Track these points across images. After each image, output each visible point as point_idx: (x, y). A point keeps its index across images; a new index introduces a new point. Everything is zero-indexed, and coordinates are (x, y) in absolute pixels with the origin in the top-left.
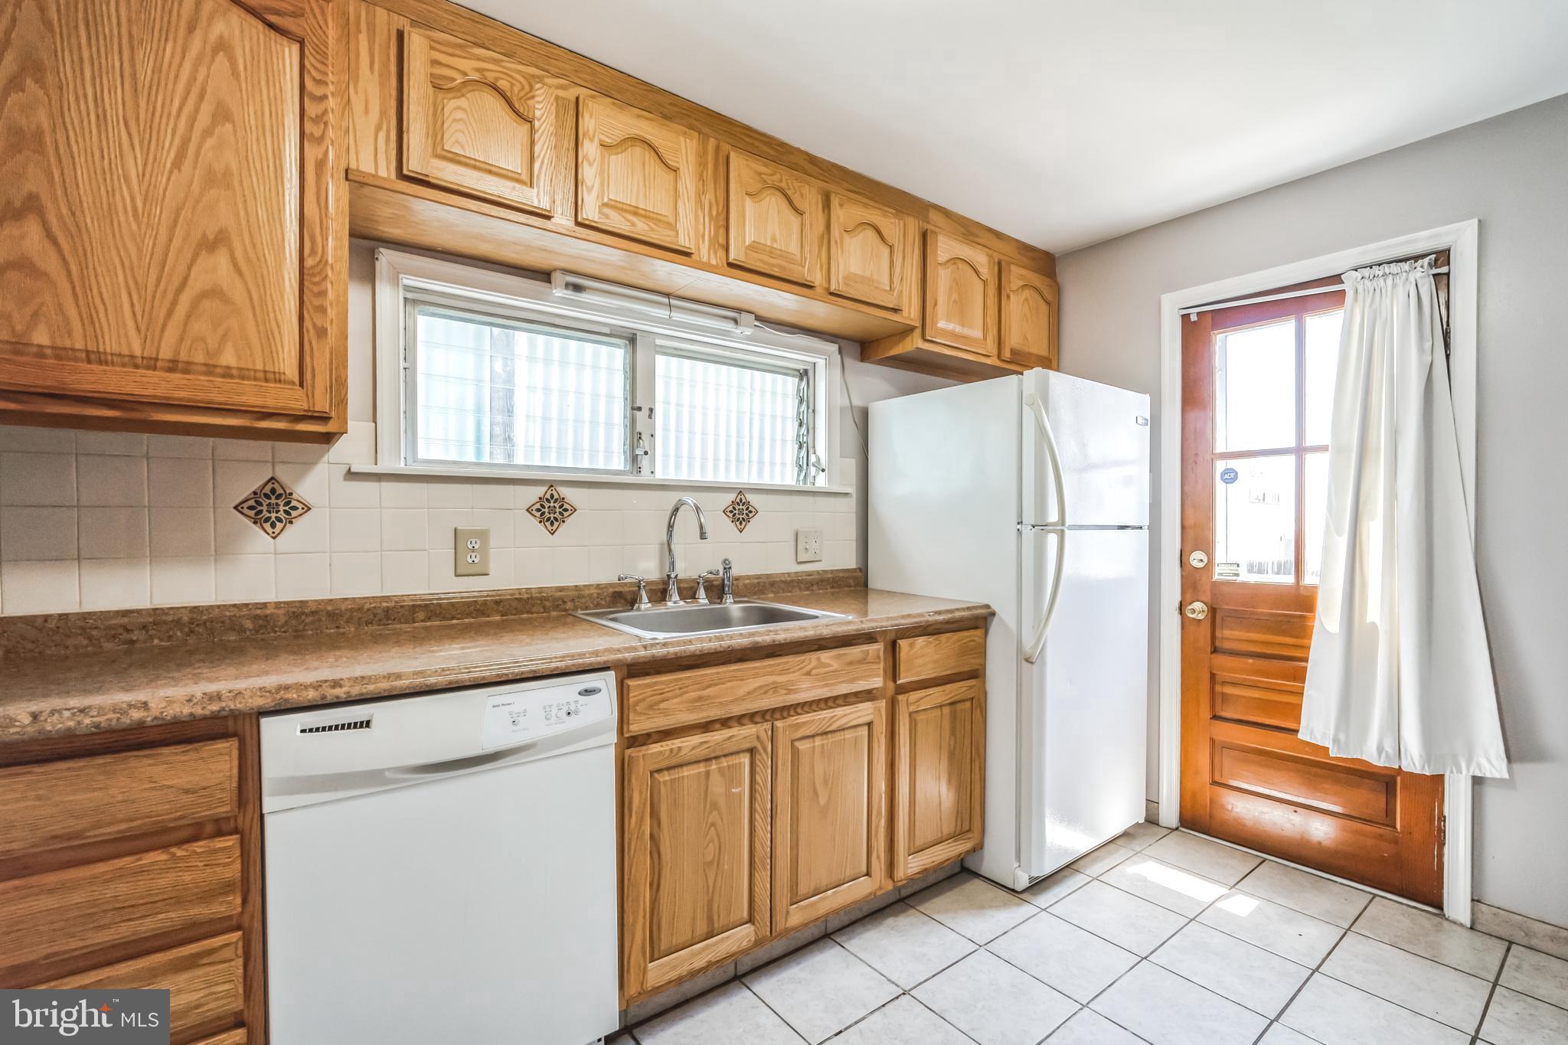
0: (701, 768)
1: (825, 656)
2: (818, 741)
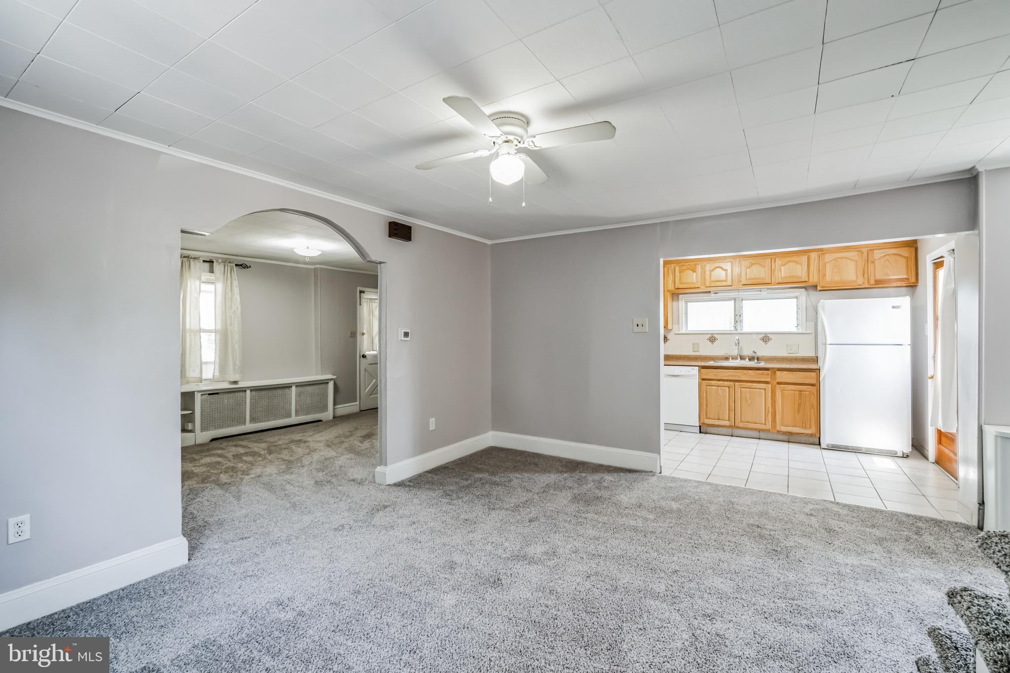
0: (717, 387)
1: (750, 371)
2: (748, 389)
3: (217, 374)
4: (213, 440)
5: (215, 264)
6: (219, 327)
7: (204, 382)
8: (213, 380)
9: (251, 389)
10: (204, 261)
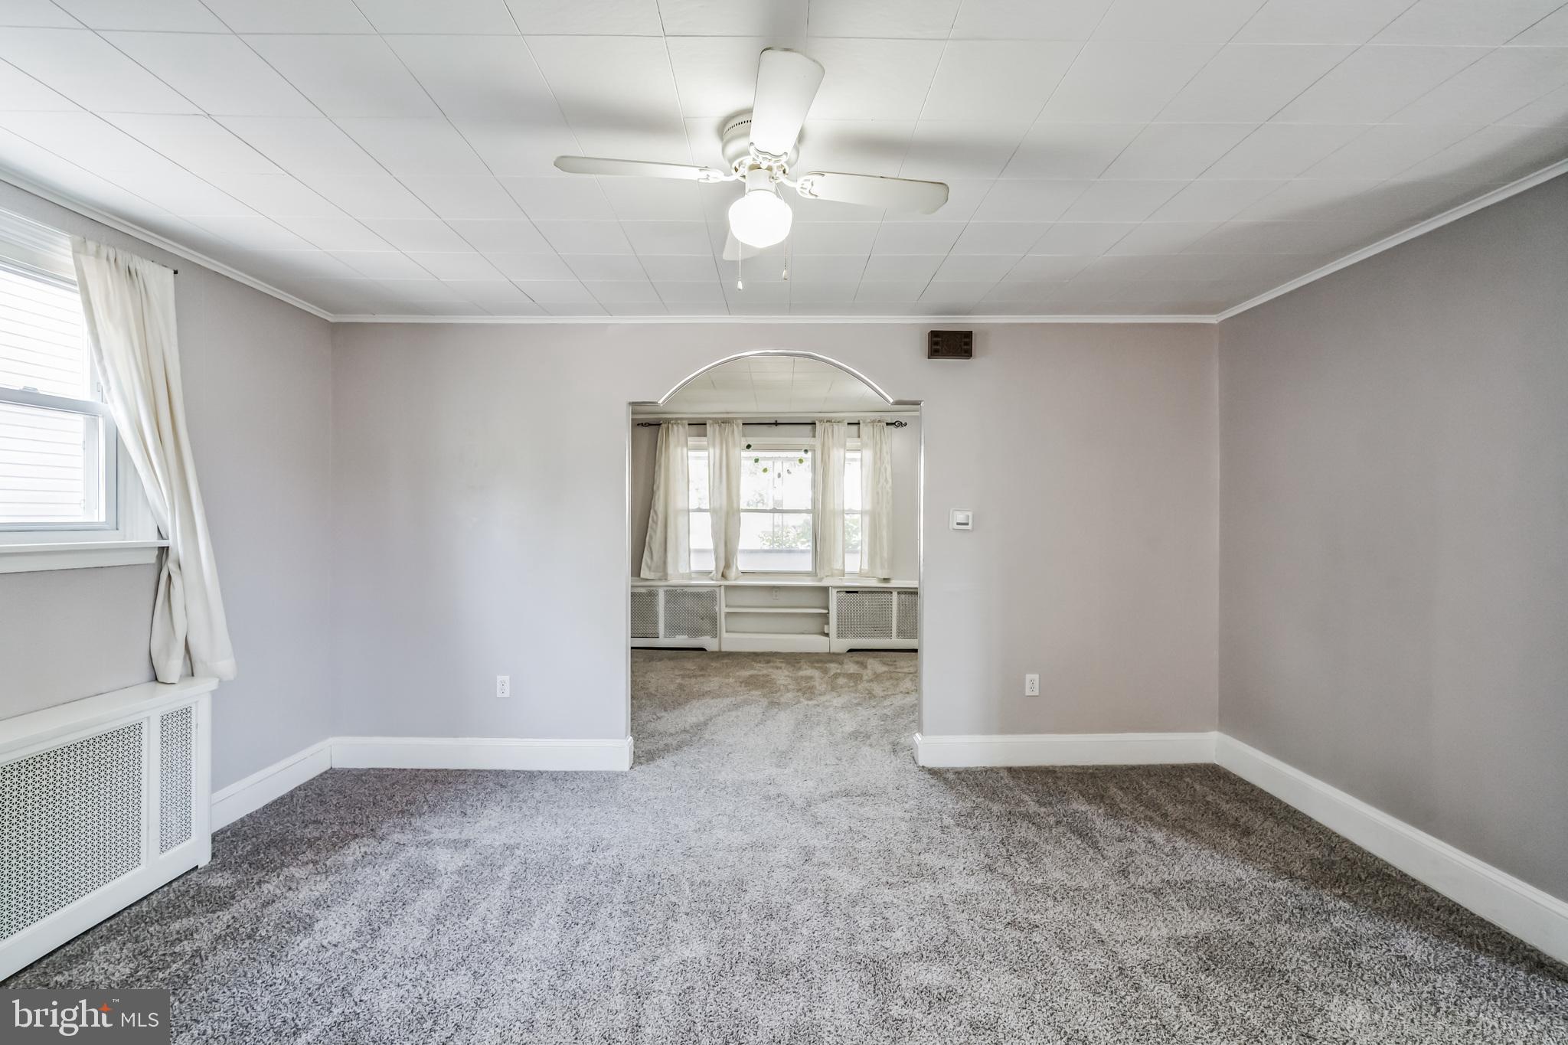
3: (866, 567)
4: (851, 651)
5: (861, 425)
6: (868, 507)
7: (846, 577)
8: (861, 575)
9: (900, 590)
10: (849, 424)
